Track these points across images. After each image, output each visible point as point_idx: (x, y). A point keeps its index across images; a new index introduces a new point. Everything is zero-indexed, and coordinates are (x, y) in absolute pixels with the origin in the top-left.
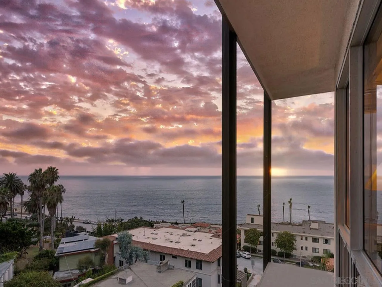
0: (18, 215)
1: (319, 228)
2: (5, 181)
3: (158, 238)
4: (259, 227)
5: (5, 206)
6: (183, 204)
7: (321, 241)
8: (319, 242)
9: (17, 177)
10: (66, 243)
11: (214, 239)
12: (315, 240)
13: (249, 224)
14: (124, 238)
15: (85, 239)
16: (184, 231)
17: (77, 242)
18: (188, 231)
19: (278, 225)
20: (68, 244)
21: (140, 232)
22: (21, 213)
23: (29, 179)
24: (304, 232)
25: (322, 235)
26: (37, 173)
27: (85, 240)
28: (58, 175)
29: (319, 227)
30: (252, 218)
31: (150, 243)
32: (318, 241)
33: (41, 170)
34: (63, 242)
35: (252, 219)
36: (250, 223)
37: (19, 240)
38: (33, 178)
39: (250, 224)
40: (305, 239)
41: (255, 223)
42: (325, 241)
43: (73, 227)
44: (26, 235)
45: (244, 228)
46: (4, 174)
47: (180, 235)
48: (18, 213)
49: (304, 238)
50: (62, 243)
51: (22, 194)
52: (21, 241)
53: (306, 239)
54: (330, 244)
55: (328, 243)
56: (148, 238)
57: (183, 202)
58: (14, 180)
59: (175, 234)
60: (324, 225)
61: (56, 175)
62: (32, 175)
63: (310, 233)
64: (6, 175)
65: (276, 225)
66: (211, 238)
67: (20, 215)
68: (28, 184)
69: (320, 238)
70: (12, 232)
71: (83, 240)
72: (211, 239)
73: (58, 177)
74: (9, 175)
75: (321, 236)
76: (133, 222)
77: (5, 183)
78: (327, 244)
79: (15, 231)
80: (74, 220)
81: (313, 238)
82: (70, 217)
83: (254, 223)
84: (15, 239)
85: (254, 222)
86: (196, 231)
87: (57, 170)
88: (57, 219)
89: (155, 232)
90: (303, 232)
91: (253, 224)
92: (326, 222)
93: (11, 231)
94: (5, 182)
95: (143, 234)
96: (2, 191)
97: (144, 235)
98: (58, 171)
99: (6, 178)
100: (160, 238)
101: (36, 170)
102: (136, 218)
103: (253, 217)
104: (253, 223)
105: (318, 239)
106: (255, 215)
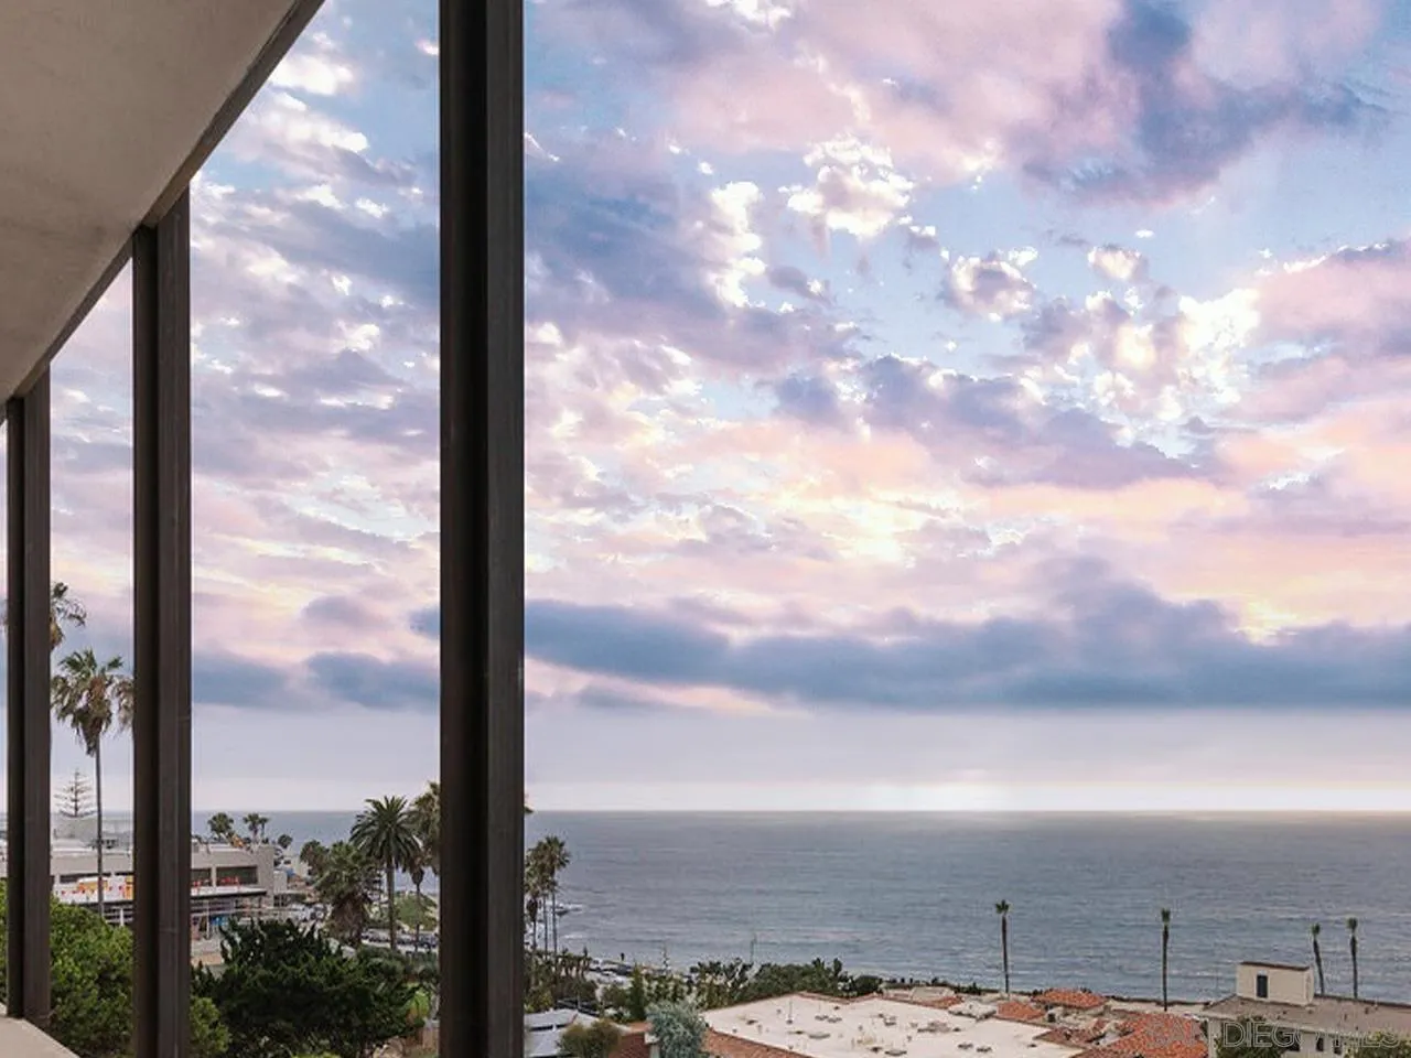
2: (372, 824)
3: (832, 1035)
4: (1285, 1013)
5: (358, 907)
6: (1001, 915)
11: (1043, 1045)
13: (1244, 1001)
14: (668, 1024)
15: (560, 1023)
16: (946, 1013)
18: (960, 1014)
19: (1372, 1008)
21: (779, 1011)
27: (558, 1027)
30: (1259, 977)
31: (793, 1050)
35: (1262, 981)
36: (1255, 998)
37: (349, 1017)
39: (1249, 1000)
41: (1271, 997)
43: (590, 987)
44: (376, 1004)
45: (1221, 1016)
46: (369, 801)
47: (920, 1027)
52: (356, 1022)
56: (799, 1033)
57: (1003, 907)
58: (400, 820)
59: (902, 1022)
66: (1036, 1042)
70: (327, 989)
71: (550, 1028)
72: (1033, 1046)
74: (384, 803)
76: (775, 976)
77: (369, 833)
79: (334, 988)
83: (1268, 999)
84: (336, 1013)
85: (1269, 994)
86: (987, 1016)
89: (834, 1014)
91: (1263, 999)
93: (321, 987)
94: (373, 828)
95: (787, 1019)
96: (350, 856)
97: (790, 1022)
99: (373, 813)
100: (841, 1036)
102: (817, 963)
103: (1263, 971)
104: (1265, 996)
106: (1272, 966)
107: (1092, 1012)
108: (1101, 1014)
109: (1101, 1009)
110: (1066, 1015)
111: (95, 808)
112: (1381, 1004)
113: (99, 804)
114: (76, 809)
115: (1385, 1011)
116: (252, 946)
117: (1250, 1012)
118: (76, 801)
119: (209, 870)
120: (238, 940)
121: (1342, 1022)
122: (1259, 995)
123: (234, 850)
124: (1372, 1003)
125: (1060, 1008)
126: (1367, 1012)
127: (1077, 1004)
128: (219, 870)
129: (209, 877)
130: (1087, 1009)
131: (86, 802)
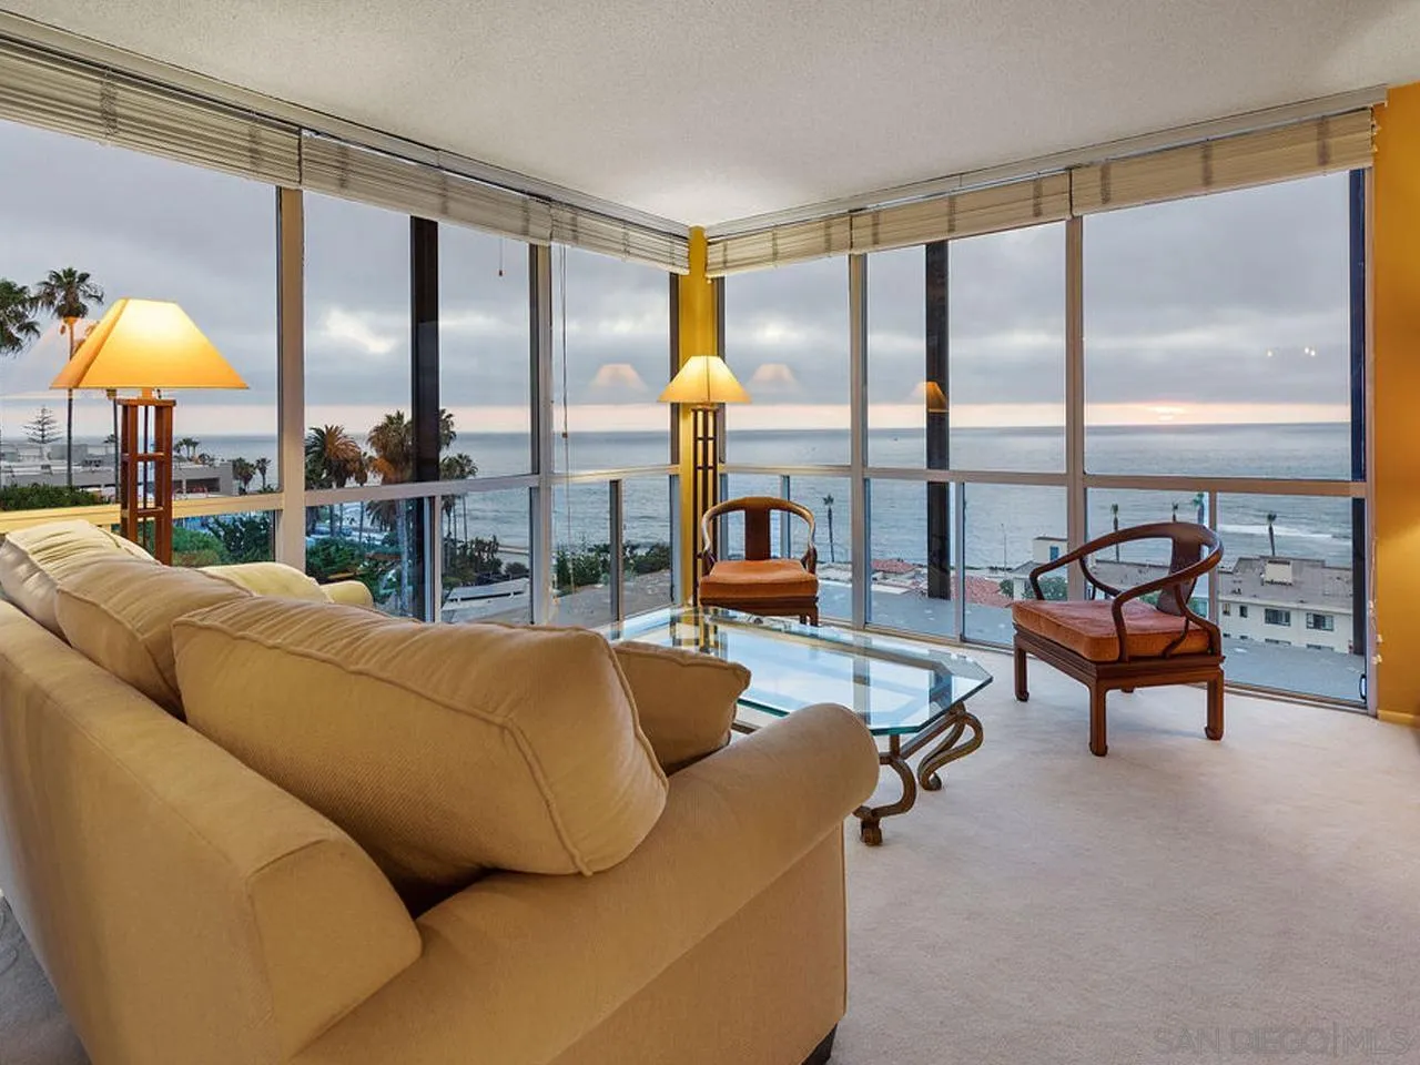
0: (354, 533)
1: (1295, 582)
2: (315, 446)
7: (1299, 621)
8: (1292, 623)
9: (345, 437)
10: (463, 599)
12: (1274, 616)
15: (516, 591)
17: (491, 599)
20: (467, 604)
22: (361, 529)
23: (369, 440)
24: (1238, 592)
25: (1302, 602)
26: (392, 423)
27: (515, 594)
28: (452, 429)
29: (1298, 578)
30: (1052, 548)
32: (1288, 620)
33: (402, 417)
34: (455, 597)
35: (1055, 550)
38: (381, 437)
40: (1239, 613)
42: (1311, 620)
43: (498, 563)
48: (355, 529)
49: (1235, 611)
50: (452, 600)
51: (362, 479)
53: (1243, 612)
54: (1332, 630)
55: (1324, 625)
58: (337, 442)
60: (1317, 571)
61: (448, 429)
62: (378, 429)
63: (1256, 593)
65: (1136, 570)
67: (358, 533)
68: (370, 451)
69: (1293, 609)
71: (509, 594)
73: (451, 436)
74: (324, 430)
75: (1295, 605)
77: (315, 452)
78: (1319, 628)
80: (500, 549)
81: (1266, 610)
82: (487, 539)
87: (450, 416)
88: (455, 544)
90: (1234, 592)
92: (1327, 564)
94: (316, 449)
98: (452, 419)
99: (316, 438)
101: (389, 417)
103: (1054, 544)
105: (1287, 614)
106: (1062, 540)
107: (907, 575)
108: (913, 577)
109: (912, 573)
110: (885, 578)
111: (66, 434)
112: (1150, 566)
113: (69, 432)
114: (43, 437)
116: (233, 538)
118: (43, 430)
119: (181, 482)
120: (222, 533)
123: (197, 466)
124: (1144, 566)
125: (881, 573)
127: (894, 569)
128: (188, 482)
129: (180, 486)
130: (902, 573)
131: (50, 431)
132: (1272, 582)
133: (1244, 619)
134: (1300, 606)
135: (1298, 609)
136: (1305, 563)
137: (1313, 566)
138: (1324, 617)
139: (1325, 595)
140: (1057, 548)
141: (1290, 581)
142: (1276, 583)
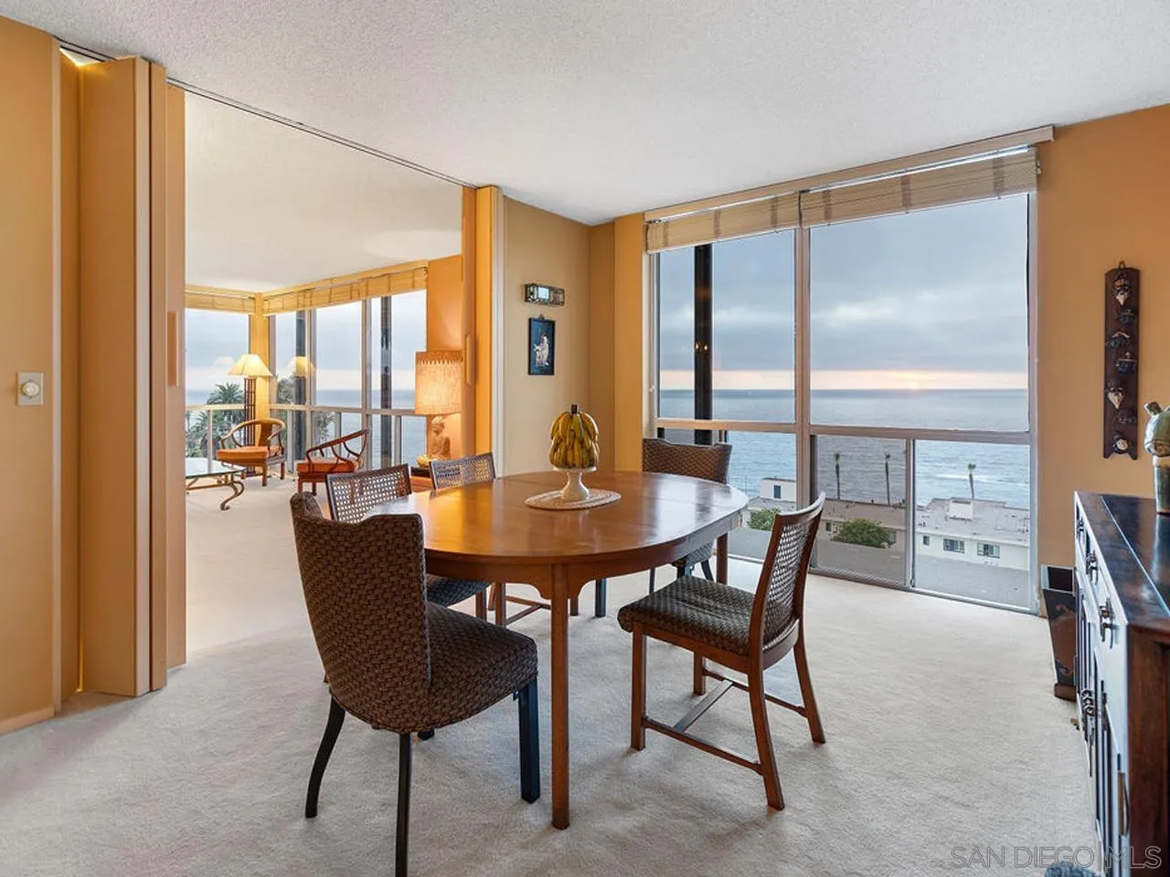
1: (974, 518)
7: (972, 549)
8: (966, 550)
12: (951, 545)
13: (765, 500)
24: (925, 525)
25: (976, 534)
29: (978, 515)
30: (776, 486)
32: (962, 548)
35: (777, 489)
36: (772, 497)
39: (769, 499)
40: (922, 541)
42: (982, 549)
53: (926, 541)
54: (999, 557)
55: (992, 553)
60: (997, 510)
63: (938, 526)
64: (222, 387)
69: (967, 539)
75: (969, 537)
78: (987, 555)
81: (945, 540)
83: (782, 499)
85: (781, 496)
91: (777, 499)
92: (1007, 505)
103: (777, 483)
104: (779, 497)
105: (962, 543)
106: (784, 480)
112: (856, 502)
115: (858, 506)
117: (770, 507)
121: (832, 513)
122: (775, 496)
124: (851, 502)
126: (847, 507)
132: (954, 518)
133: (926, 546)
134: (975, 537)
135: (971, 540)
136: (989, 504)
137: (996, 507)
138: (992, 547)
139: (996, 529)
140: (779, 487)
141: (970, 517)
142: (957, 519)
